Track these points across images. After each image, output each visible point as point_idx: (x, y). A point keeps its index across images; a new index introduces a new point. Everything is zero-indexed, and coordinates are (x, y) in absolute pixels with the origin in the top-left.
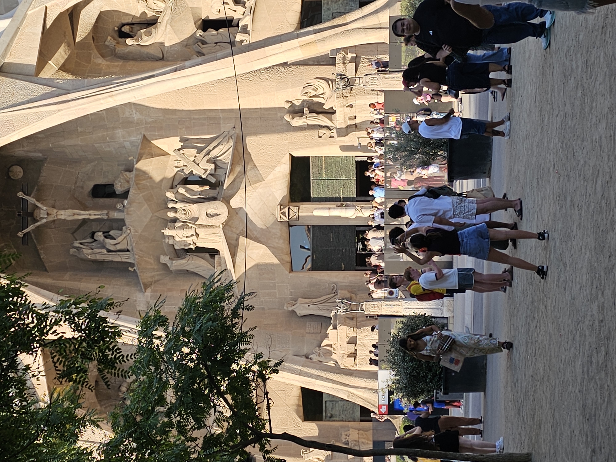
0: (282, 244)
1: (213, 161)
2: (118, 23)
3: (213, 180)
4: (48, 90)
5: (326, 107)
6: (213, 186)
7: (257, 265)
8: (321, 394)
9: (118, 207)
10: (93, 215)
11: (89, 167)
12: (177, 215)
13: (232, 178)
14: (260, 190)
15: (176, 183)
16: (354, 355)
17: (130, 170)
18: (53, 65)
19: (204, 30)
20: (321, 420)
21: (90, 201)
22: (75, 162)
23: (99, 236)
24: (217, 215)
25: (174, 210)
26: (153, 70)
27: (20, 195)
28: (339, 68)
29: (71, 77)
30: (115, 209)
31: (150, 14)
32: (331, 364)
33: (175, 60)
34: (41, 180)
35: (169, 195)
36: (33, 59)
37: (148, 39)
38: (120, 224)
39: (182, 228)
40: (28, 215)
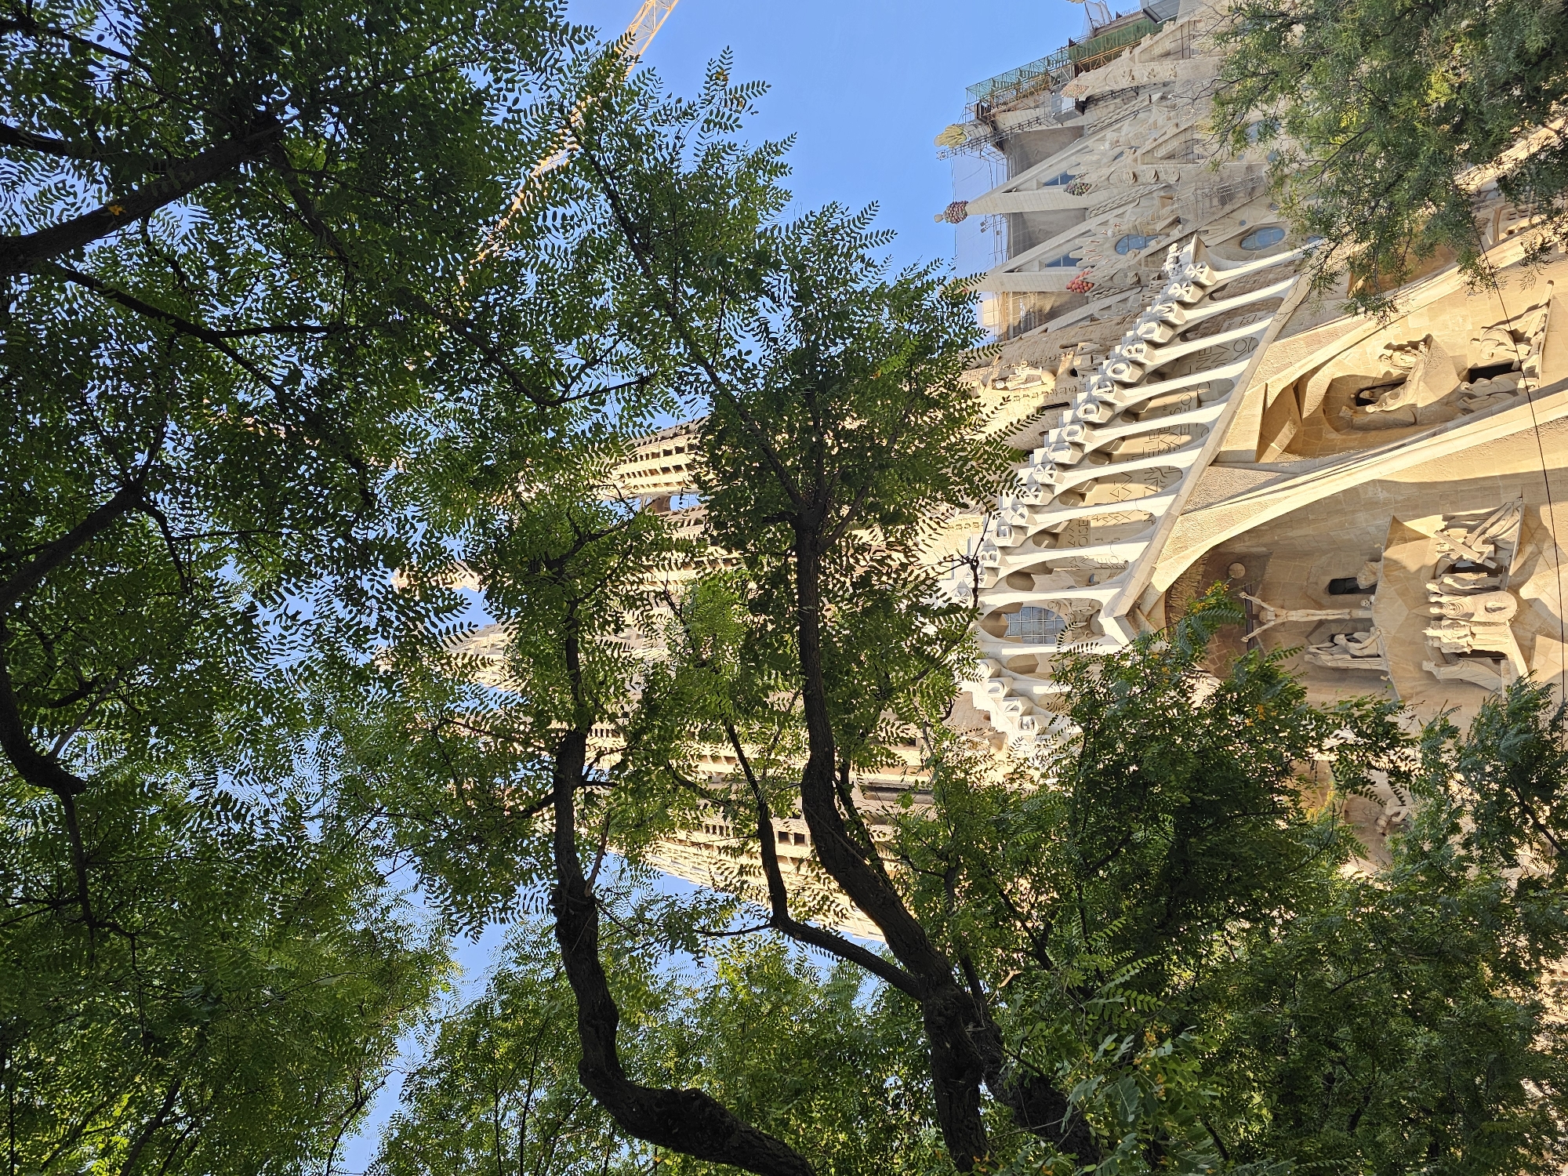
1: (1492, 541)
2: (1354, 388)
3: (1492, 565)
4: (1271, 475)
6: (1492, 573)
9: (1363, 604)
10: (1330, 615)
11: (1324, 559)
12: (1444, 611)
13: (1520, 561)
15: (1439, 572)
17: (1377, 559)
18: (1275, 447)
19: (1472, 381)
21: (1327, 599)
22: (1306, 554)
23: (1341, 639)
24: (1500, 609)
25: (1439, 604)
26: (1404, 438)
27: (1243, 595)
29: (1298, 458)
30: (1359, 606)
31: (1396, 373)
33: (1432, 423)
34: (1266, 576)
35: (1432, 587)
36: (1253, 444)
37: (1393, 404)
38: (1367, 625)
39: (1449, 626)
40: (1253, 618)
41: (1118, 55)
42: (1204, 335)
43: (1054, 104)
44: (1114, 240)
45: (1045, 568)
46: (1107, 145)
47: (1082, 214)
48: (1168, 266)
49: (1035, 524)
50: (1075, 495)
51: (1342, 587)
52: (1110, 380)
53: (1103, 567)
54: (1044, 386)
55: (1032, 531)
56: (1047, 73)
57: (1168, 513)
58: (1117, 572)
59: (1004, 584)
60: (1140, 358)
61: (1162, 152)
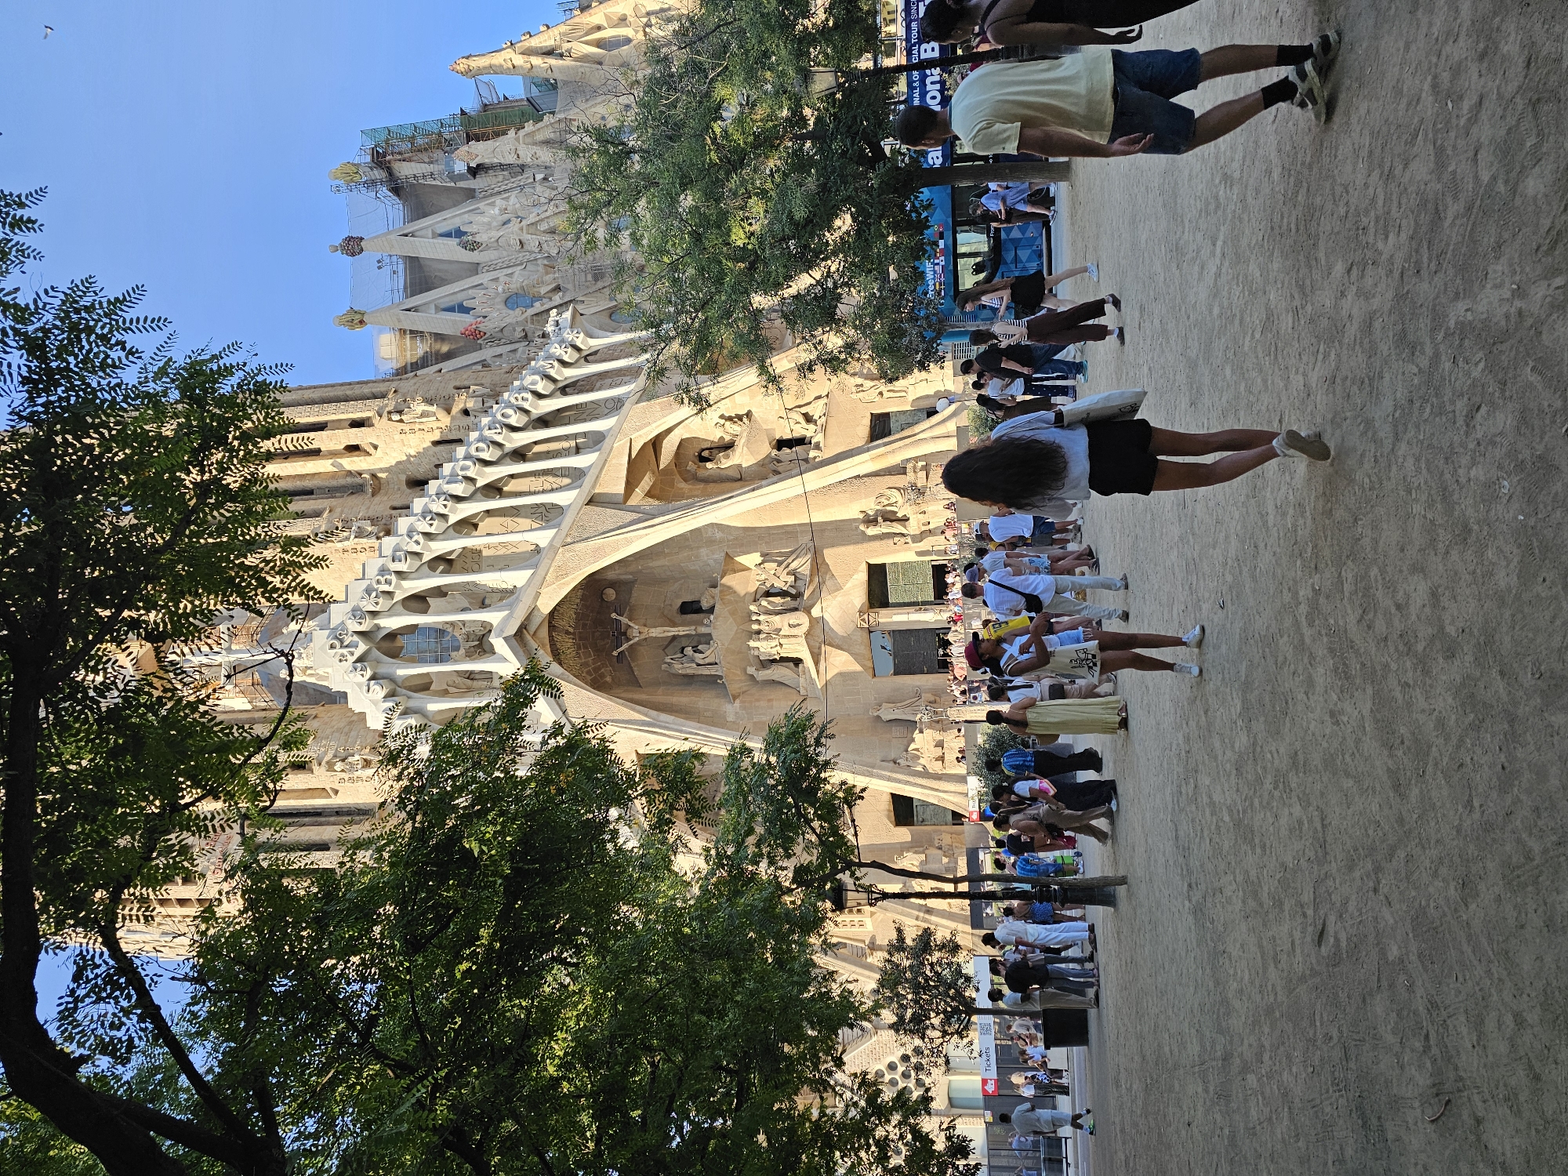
0: (863, 650)
1: (793, 573)
3: (793, 591)
4: (635, 516)
5: (900, 515)
6: (794, 597)
7: (841, 674)
8: (911, 799)
9: (705, 622)
10: (681, 631)
11: (677, 585)
12: (762, 627)
13: (811, 588)
14: (839, 599)
15: (758, 596)
16: (942, 759)
17: (714, 586)
18: (639, 493)
19: (779, 449)
20: (912, 824)
21: (679, 618)
22: (663, 581)
23: (689, 651)
24: (798, 625)
25: (758, 622)
26: (733, 491)
27: (614, 615)
28: (910, 476)
29: (657, 502)
30: (702, 624)
31: (727, 438)
32: (920, 768)
33: (752, 480)
34: (633, 601)
35: (753, 608)
36: (620, 488)
37: (726, 462)
38: (707, 639)
39: (766, 639)
40: (622, 634)
41: (505, 133)
42: (580, 392)
43: (447, 164)
44: (505, 296)
45: (440, 592)
46: (497, 211)
47: (475, 269)
48: (550, 328)
49: (430, 550)
50: (468, 525)
51: (691, 608)
52: (499, 422)
53: (493, 591)
54: (439, 423)
55: (427, 558)
56: (440, 134)
57: (551, 544)
58: (506, 595)
59: (400, 608)
60: (526, 406)
61: (544, 226)
